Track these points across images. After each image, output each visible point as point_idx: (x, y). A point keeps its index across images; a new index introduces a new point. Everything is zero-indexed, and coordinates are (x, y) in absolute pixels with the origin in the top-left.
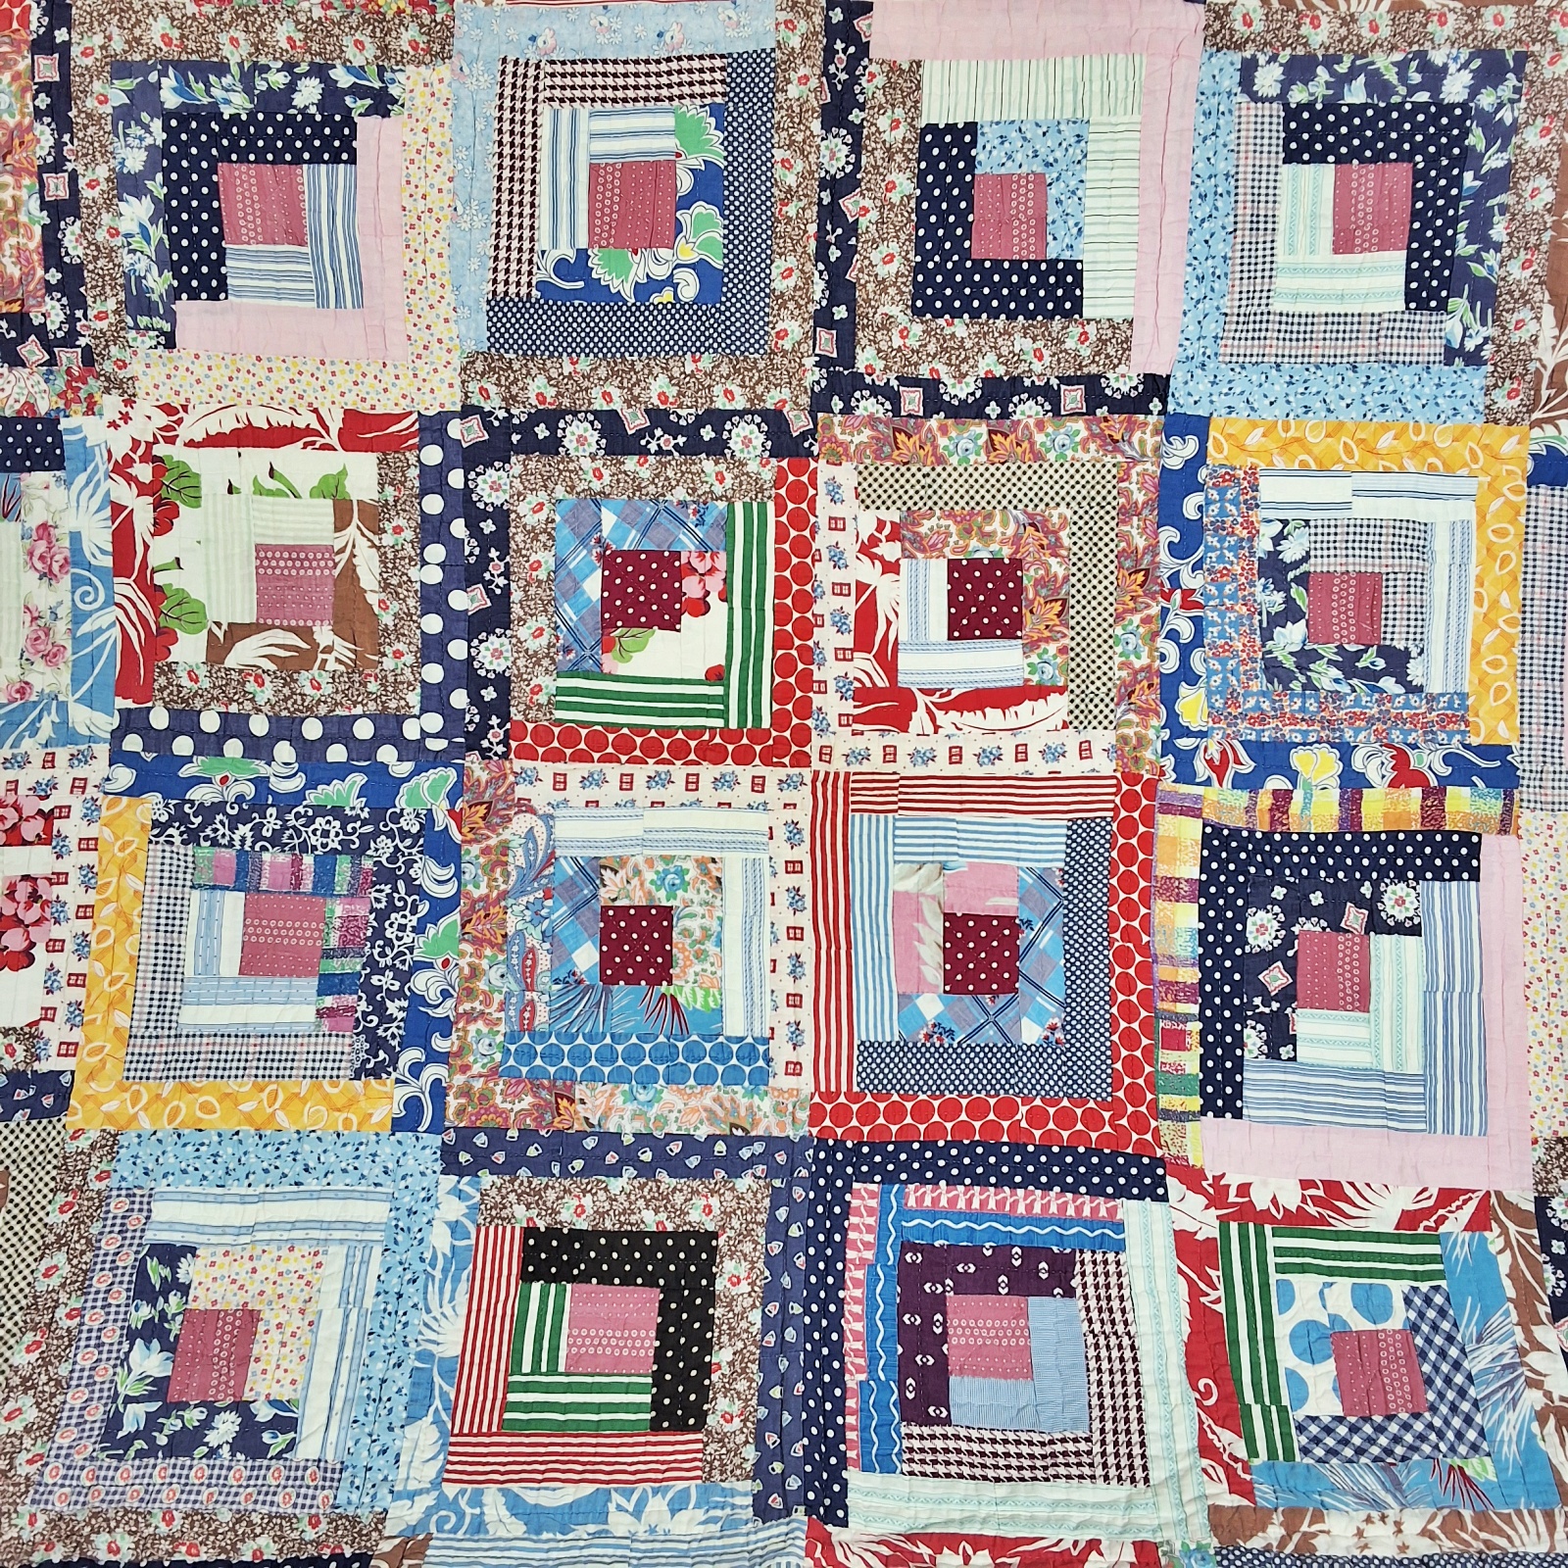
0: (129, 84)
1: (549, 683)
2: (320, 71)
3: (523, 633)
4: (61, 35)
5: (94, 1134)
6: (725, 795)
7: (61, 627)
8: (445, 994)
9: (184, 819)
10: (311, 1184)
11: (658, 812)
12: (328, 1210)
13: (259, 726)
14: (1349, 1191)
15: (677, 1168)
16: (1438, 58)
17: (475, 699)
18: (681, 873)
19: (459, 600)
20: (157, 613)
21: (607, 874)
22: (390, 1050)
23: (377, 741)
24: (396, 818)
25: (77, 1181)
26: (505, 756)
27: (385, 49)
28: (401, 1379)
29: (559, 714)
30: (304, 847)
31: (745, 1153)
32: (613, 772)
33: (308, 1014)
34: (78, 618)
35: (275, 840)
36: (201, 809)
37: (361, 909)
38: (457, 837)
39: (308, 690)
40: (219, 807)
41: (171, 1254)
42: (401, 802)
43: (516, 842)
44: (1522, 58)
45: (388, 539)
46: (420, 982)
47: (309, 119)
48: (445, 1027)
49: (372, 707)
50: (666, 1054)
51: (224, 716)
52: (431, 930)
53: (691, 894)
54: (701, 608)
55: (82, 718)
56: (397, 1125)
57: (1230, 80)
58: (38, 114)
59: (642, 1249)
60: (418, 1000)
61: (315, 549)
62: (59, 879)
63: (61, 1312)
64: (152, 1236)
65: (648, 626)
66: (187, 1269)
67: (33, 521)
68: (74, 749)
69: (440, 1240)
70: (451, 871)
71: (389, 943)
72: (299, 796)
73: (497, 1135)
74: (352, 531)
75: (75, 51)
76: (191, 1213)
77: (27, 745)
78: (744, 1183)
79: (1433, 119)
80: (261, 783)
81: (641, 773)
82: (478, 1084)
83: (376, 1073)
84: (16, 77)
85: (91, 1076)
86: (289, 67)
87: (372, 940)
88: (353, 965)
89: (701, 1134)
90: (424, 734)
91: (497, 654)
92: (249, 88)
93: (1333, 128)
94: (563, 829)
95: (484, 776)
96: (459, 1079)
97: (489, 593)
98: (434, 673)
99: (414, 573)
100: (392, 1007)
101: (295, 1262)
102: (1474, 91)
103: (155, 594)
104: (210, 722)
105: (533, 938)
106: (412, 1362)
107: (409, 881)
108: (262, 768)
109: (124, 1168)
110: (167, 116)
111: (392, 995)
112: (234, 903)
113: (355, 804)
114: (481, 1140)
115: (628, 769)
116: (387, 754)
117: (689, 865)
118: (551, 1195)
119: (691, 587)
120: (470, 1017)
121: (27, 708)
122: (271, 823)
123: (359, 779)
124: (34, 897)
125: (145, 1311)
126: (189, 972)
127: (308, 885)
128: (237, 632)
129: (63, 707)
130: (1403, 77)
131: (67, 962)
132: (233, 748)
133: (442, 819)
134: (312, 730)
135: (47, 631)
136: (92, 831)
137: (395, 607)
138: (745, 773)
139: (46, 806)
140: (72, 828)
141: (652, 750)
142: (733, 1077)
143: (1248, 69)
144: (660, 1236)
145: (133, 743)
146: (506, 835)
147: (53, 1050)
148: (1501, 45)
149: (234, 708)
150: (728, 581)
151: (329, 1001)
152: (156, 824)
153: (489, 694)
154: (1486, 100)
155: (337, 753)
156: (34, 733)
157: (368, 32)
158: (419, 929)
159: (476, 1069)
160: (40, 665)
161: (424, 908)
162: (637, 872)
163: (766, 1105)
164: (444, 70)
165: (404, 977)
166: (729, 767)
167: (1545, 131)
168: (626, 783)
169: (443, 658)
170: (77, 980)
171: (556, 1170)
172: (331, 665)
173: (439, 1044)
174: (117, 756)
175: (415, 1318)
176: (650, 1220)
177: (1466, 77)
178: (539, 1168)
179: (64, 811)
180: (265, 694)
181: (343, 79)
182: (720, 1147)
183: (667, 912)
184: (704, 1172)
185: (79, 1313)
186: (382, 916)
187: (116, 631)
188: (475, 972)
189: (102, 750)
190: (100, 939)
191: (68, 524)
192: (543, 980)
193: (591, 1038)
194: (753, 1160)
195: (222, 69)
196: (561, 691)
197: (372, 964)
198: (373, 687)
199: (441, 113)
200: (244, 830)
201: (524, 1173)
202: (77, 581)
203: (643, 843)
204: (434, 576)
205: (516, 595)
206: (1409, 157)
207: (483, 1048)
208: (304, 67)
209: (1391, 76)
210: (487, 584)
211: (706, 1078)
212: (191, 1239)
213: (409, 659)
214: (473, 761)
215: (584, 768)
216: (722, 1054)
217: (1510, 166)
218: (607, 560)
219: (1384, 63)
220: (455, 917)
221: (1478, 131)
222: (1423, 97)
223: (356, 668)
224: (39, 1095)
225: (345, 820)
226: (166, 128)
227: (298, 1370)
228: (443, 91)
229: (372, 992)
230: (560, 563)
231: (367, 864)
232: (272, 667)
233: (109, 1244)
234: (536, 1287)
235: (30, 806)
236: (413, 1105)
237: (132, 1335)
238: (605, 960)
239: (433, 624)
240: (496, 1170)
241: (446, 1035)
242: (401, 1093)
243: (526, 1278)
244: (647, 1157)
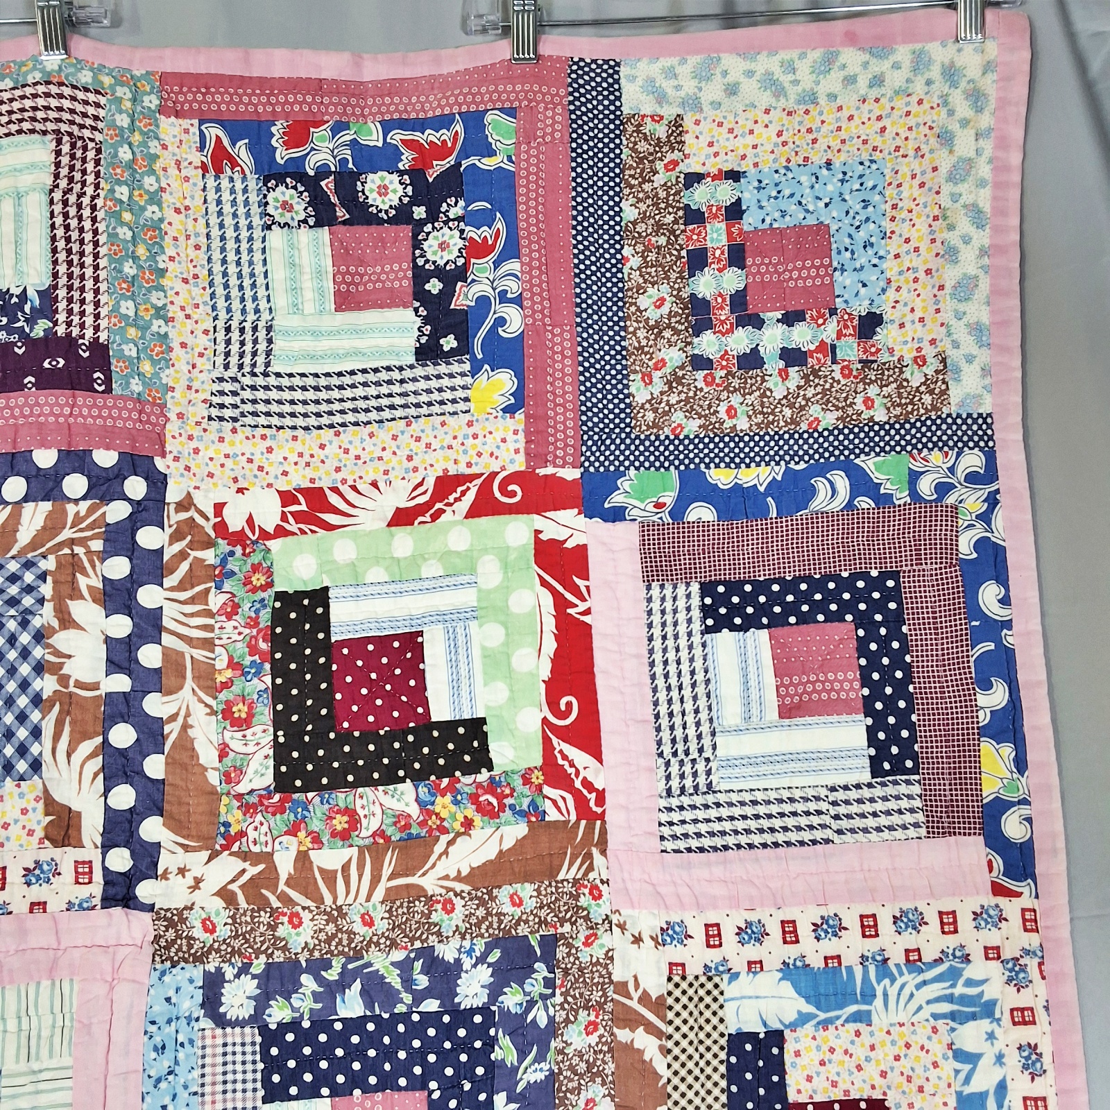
16: (448, 952)
44: (550, 943)
57: (190, 1002)
79: (447, 1032)
93: (324, 1051)
102: (495, 991)
130: (408, 982)
143: (213, 988)
148: (523, 930)
154: (512, 999)
167: (591, 1028)
177: (484, 974)
206: (419, 1084)
209: (394, 979)
217: (552, 1076)
219: (382, 962)
221: (505, 1041)
222: (431, 1005)
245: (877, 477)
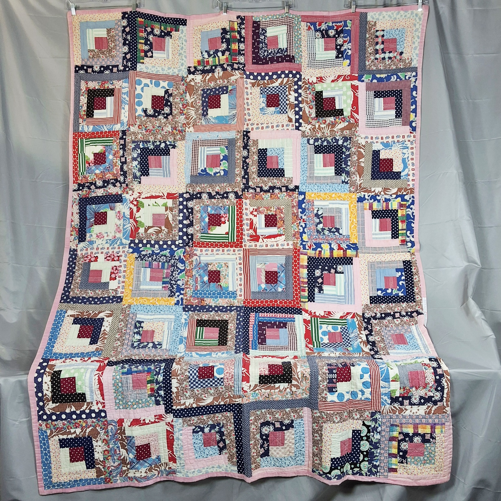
0: (135, 144)
1: (200, 235)
2: (165, 142)
3: (195, 227)
4: (124, 137)
5: (127, 305)
6: (229, 252)
7: (121, 227)
8: (183, 284)
9: (141, 257)
10: (162, 313)
11: (218, 255)
12: (165, 316)
13: (153, 242)
14: (332, 313)
15: (221, 311)
16: (337, 138)
17: (188, 238)
18: (222, 265)
19: (185, 222)
20: (137, 225)
21: (209, 265)
22: (174, 293)
23: (171, 245)
24: (175, 257)
25: (124, 312)
26: (192, 247)
27: (175, 139)
28: (178, 339)
29: (201, 240)
30: (160, 261)
31: (233, 309)
32: (210, 249)
33: (161, 287)
34: (124, 225)
35: (155, 260)
36: (143, 255)
37: (169, 271)
38: (184, 260)
39: (161, 236)
40: (146, 255)
41: (140, 322)
42: (175, 254)
43: (194, 260)
44: (350, 138)
45: (174, 213)
46: (179, 282)
47: (163, 149)
48: (183, 289)
49: (171, 239)
50: (219, 294)
51: (147, 241)
52: (180, 274)
53: (223, 269)
54: (225, 223)
55: (124, 241)
56: (175, 304)
57: (306, 142)
58: (120, 149)
59: (216, 322)
60: (178, 285)
61: (162, 214)
62: (120, 266)
63: (123, 330)
64: (137, 320)
65: (216, 226)
66: (142, 325)
67: (117, 211)
68: (123, 246)
69: (183, 321)
70: (184, 265)
71: (174, 276)
72: (159, 253)
73: (192, 306)
74: (168, 211)
75: (127, 139)
76: (143, 316)
77: (115, 245)
78: (233, 313)
79: (337, 147)
80: (153, 251)
81: (215, 249)
82: (188, 298)
83: (172, 296)
84: (117, 143)
85: (126, 296)
86: (160, 141)
87: (171, 276)
88: (168, 280)
89: (225, 306)
90: (179, 243)
91: (191, 230)
92: (153, 145)
93: (322, 149)
94: (202, 258)
95: (189, 250)
96: (185, 297)
97: (190, 221)
98: (181, 234)
99: (178, 218)
100: (174, 286)
101: (160, 324)
102: (343, 143)
103: (136, 222)
104: (145, 242)
105: (197, 276)
106: (179, 337)
107: (177, 266)
108: (153, 249)
109: (132, 310)
110: (141, 149)
111: (174, 284)
112: (149, 270)
113: (168, 255)
114: (189, 307)
115: (213, 249)
116: (173, 247)
117: (223, 264)
118: (201, 315)
119: (223, 219)
120: (187, 288)
121: (115, 240)
122: (154, 257)
123: (169, 250)
124: (116, 269)
125: (136, 330)
126: (142, 280)
127: (160, 267)
128: (149, 228)
129: (121, 240)
130: (332, 141)
131: (122, 279)
132: (148, 246)
133: (182, 257)
134: (161, 243)
135: (119, 228)
136: (126, 259)
137: (175, 223)
138: (232, 249)
139: (118, 255)
140: (122, 258)
141: (216, 245)
142: (230, 297)
143: (308, 140)
144: (219, 321)
145: (132, 245)
146: (192, 259)
147: (120, 293)
148: (347, 136)
149: (149, 239)
150: (229, 218)
151: (164, 285)
152: (136, 258)
153: (190, 237)
154: (345, 144)
155: (165, 246)
156: (116, 243)
157: (172, 136)
158: (178, 274)
159: (188, 296)
160: (118, 233)
161: (179, 271)
162: (214, 265)
163: (236, 301)
164: (184, 142)
165: (176, 282)
166: (229, 248)
167: (355, 149)
168: (212, 251)
169: (182, 231)
170: (123, 282)
171: (202, 311)
172: (164, 233)
173: (182, 292)
174: (130, 247)
175: (180, 332)
176: (217, 318)
177: (342, 141)
178: (199, 311)
179: (121, 256)
180: (154, 237)
181: (168, 143)
182: (229, 308)
183: (219, 271)
184: (226, 311)
185: (126, 330)
186: (172, 272)
187: (130, 227)
188: (188, 281)
189: (127, 246)
190: (128, 275)
191: (123, 211)
192: (199, 282)
193: (207, 291)
194: (234, 310)
195: (149, 142)
196: (201, 236)
197: (171, 279)
198: (171, 236)
199: (184, 148)
200: (150, 259)
201: (196, 311)
202: (124, 220)
203: (215, 260)
204: (181, 218)
205: (194, 221)
206: (334, 153)
207: (189, 293)
208: (162, 142)
209: (330, 141)
210: (189, 219)
211: (226, 297)
212: (143, 320)
213: (177, 231)
214: (187, 247)
215: (205, 249)
216: (229, 294)
217: (350, 154)
218: (209, 215)
219: (329, 139)
220: (184, 272)
221: (344, 149)
222: (335, 144)
223: (168, 233)
224: (117, 299)
225: (166, 257)
226: (141, 150)
227: (162, 338)
228: (184, 145)
229: (171, 284)
230: (201, 216)
231: (170, 264)
232: (155, 233)
233: (130, 321)
234: (199, 328)
235: (116, 255)
236: (178, 301)
237: (135, 333)
238: (209, 279)
239: (181, 226)
240: (192, 311)
241: (183, 291)
242: (176, 299)
243: (197, 326)
244: (216, 309)
245: (400, 76)
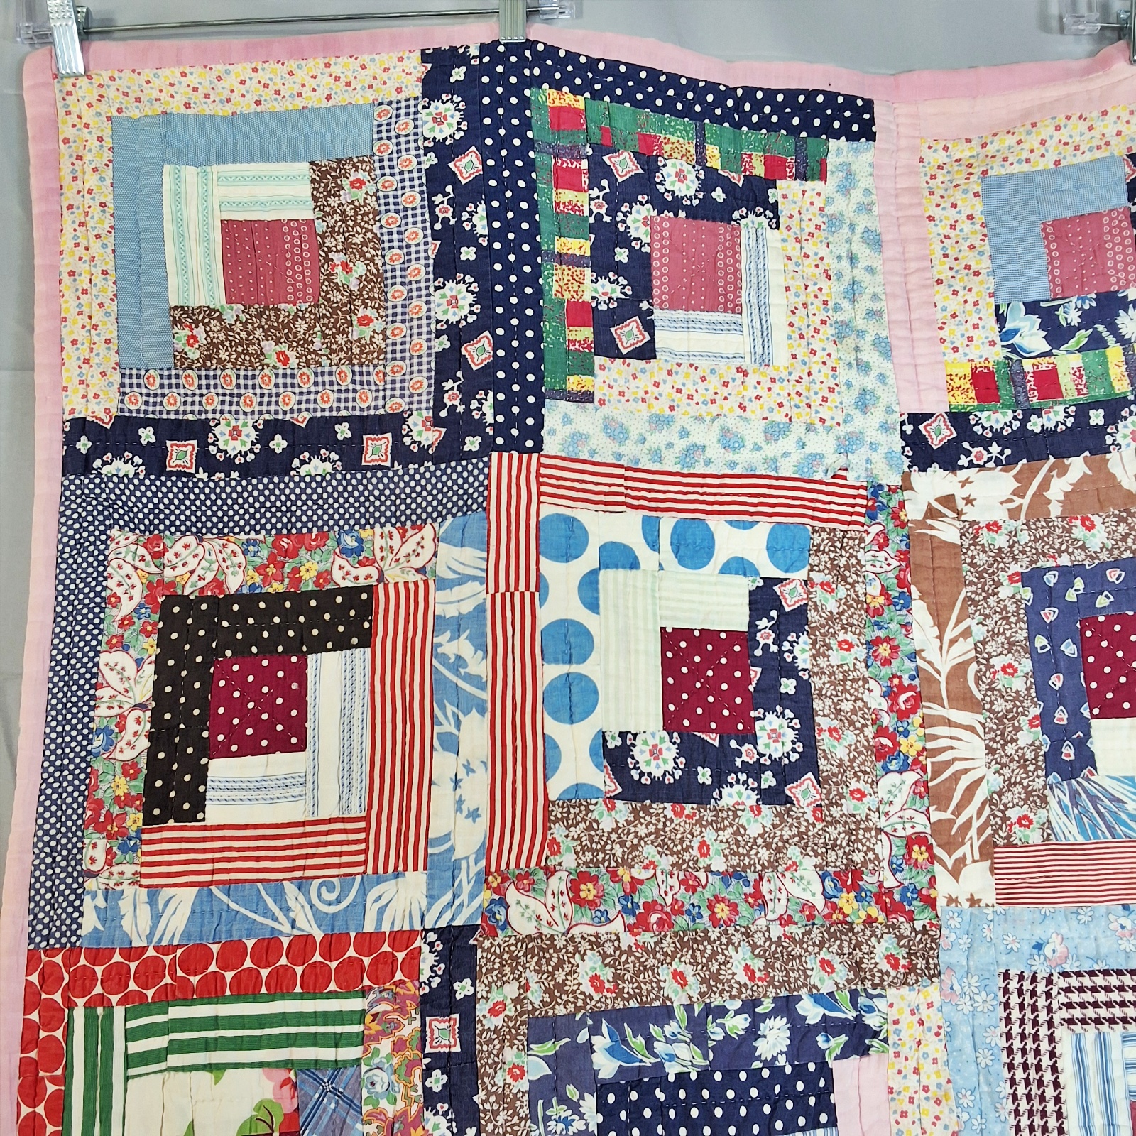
0: (549, 1048)
2: (786, 1007)
4: (463, 989)
27: (857, 967)
47: (777, 1071)
58: (430, 1099)
75: (482, 1009)
84: (398, 1047)
86: (750, 1006)
92: (698, 1037)
110: (601, 1089)
157: (834, 949)
164: (932, 992)
181: (811, 1012)
195: (666, 1014)
199: (934, 1046)
208: (767, 1005)
226: (601, 1107)
228: (933, 1018)
